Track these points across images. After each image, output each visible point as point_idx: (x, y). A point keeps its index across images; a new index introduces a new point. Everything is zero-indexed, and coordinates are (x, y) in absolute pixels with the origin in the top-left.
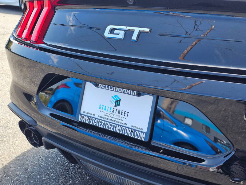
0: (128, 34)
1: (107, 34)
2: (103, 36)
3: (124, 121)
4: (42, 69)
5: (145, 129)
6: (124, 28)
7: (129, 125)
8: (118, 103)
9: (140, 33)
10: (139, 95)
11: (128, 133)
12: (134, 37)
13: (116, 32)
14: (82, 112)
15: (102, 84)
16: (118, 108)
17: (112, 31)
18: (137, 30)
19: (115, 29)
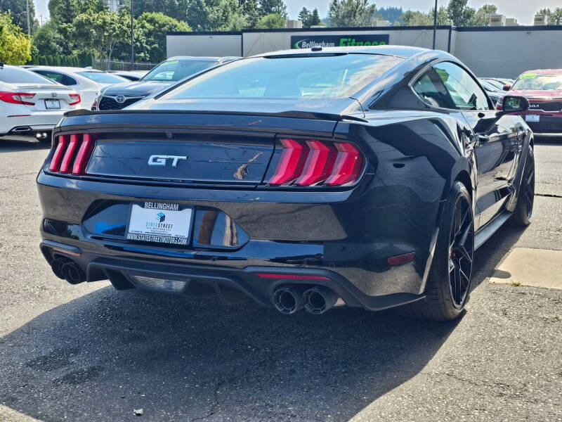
0: (169, 161)
1: (150, 162)
2: (148, 164)
3: (169, 232)
4: (77, 206)
5: (186, 236)
6: (166, 157)
7: (173, 235)
8: (163, 218)
9: (179, 160)
10: (180, 209)
11: (173, 241)
12: (174, 164)
13: (158, 160)
14: (130, 231)
15: (148, 202)
16: (163, 223)
17: (155, 160)
18: (176, 158)
19: (158, 158)
